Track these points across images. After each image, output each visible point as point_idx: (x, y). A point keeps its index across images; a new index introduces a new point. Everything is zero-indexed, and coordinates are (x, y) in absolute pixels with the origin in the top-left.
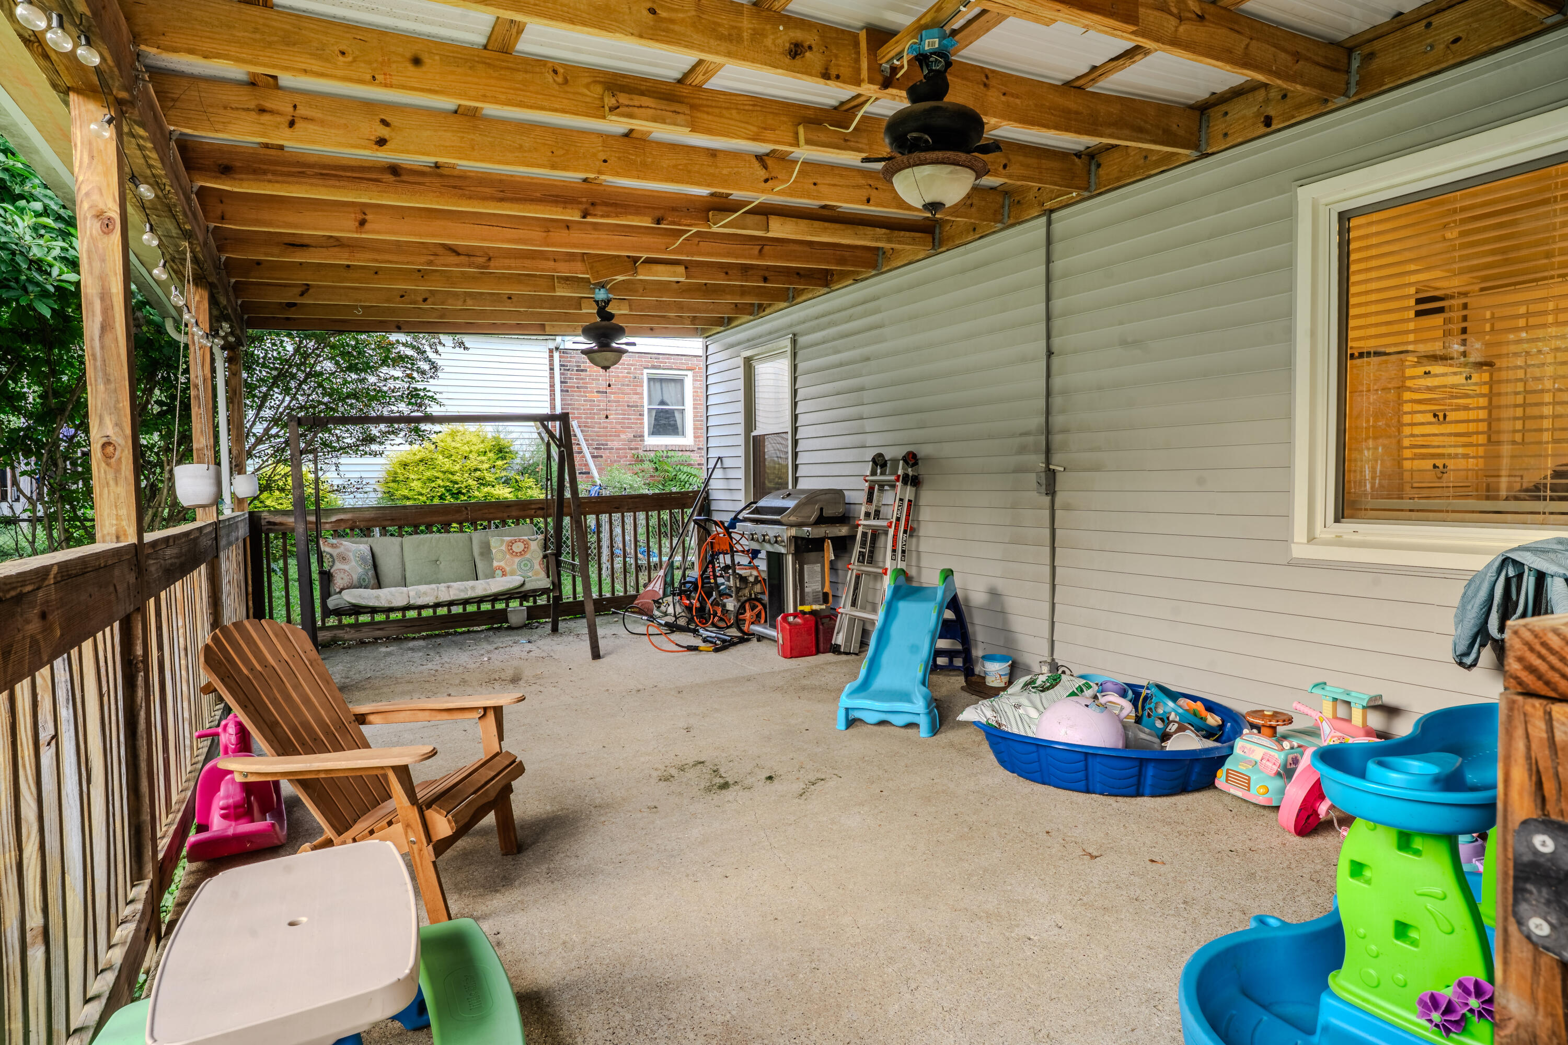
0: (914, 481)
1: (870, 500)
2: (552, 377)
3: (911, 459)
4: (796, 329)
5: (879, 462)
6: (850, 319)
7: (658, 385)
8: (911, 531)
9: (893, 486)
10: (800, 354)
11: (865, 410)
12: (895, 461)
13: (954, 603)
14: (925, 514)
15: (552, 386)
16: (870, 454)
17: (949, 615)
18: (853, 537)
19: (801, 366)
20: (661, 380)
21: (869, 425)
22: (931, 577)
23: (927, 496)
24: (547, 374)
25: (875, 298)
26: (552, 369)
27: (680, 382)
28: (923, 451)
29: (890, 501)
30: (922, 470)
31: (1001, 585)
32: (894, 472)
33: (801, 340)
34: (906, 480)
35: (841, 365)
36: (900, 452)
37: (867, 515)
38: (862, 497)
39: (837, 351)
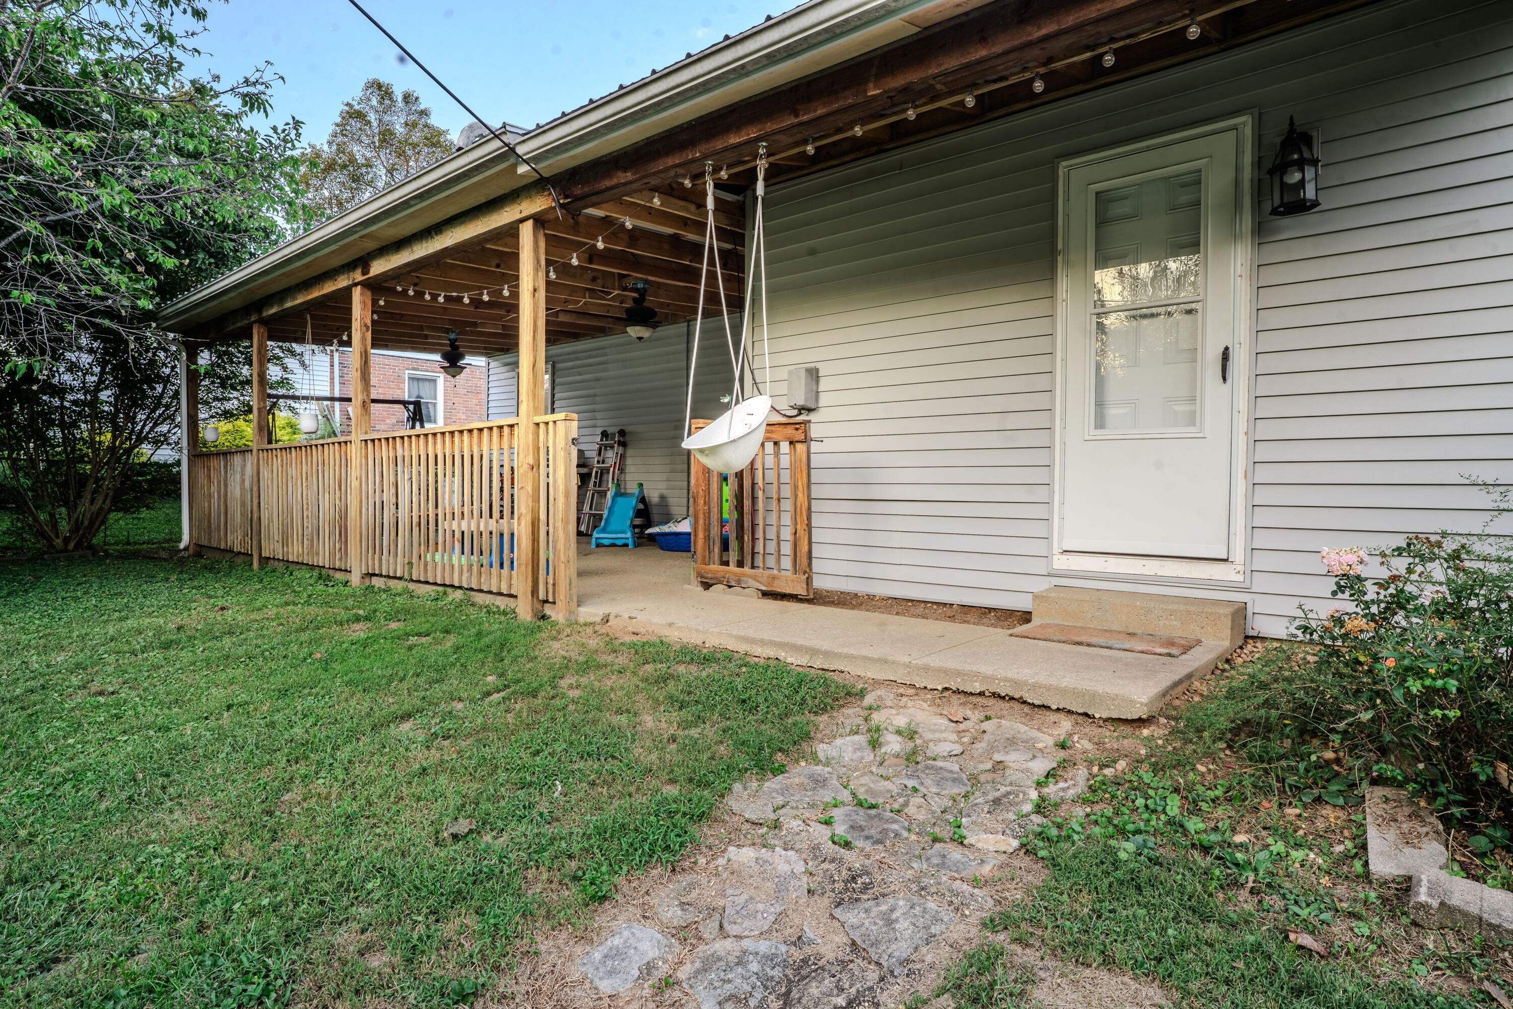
0: (623, 444)
1: (600, 454)
2: (332, 372)
3: (622, 433)
4: (556, 359)
5: (604, 434)
6: (589, 357)
7: (415, 383)
8: (622, 470)
9: (612, 447)
10: (557, 373)
11: (597, 407)
12: (613, 435)
13: (643, 500)
14: (629, 461)
15: (332, 379)
16: (599, 431)
17: (641, 506)
18: (590, 474)
19: (558, 381)
20: (418, 380)
21: (599, 415)
22: (633, 488)
23: (630, 452)
24: (328, 369)
25: (603, 348)
26: (332, 366)
27: (434, 381)
28: (628, 429)
29: (611, 456)
30: (628, 438)
31: (665, 492)
32: (613, 439)
33: (559, 366)
34: (620, 443)
35: (583, 381)
36: (615, 430)
37: (598, 462)
38: (594, 454)
39: (580, 374)
